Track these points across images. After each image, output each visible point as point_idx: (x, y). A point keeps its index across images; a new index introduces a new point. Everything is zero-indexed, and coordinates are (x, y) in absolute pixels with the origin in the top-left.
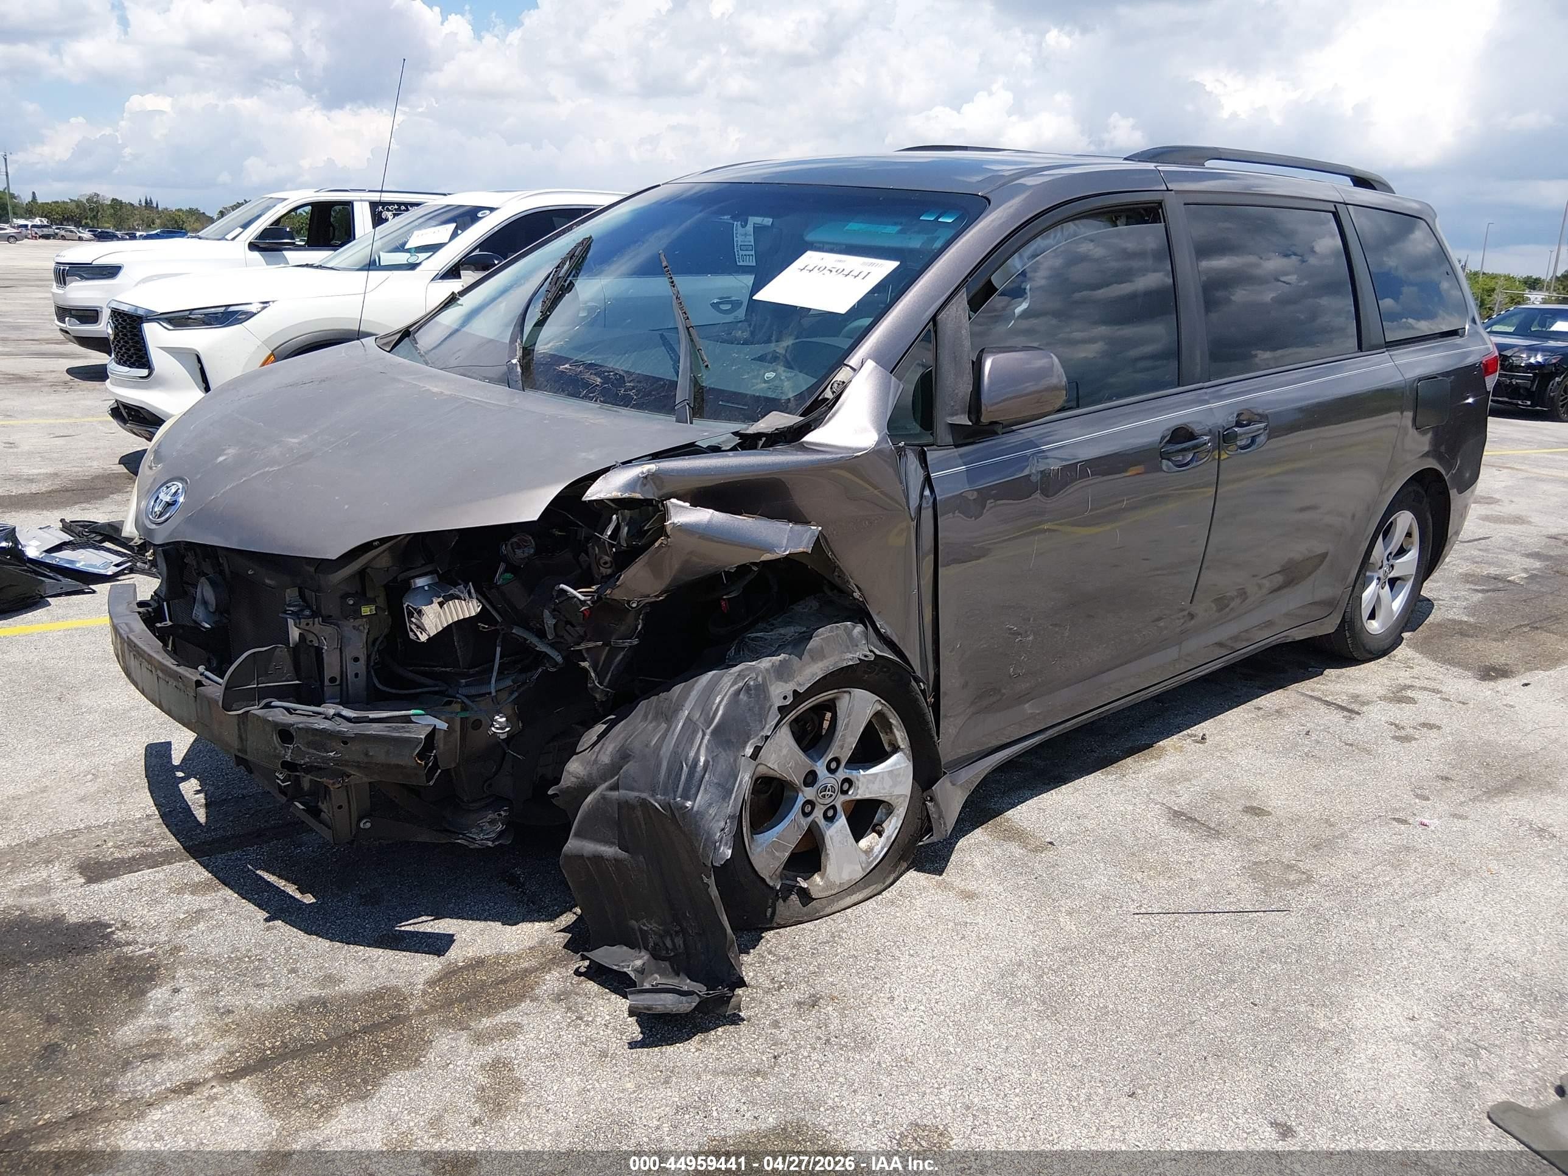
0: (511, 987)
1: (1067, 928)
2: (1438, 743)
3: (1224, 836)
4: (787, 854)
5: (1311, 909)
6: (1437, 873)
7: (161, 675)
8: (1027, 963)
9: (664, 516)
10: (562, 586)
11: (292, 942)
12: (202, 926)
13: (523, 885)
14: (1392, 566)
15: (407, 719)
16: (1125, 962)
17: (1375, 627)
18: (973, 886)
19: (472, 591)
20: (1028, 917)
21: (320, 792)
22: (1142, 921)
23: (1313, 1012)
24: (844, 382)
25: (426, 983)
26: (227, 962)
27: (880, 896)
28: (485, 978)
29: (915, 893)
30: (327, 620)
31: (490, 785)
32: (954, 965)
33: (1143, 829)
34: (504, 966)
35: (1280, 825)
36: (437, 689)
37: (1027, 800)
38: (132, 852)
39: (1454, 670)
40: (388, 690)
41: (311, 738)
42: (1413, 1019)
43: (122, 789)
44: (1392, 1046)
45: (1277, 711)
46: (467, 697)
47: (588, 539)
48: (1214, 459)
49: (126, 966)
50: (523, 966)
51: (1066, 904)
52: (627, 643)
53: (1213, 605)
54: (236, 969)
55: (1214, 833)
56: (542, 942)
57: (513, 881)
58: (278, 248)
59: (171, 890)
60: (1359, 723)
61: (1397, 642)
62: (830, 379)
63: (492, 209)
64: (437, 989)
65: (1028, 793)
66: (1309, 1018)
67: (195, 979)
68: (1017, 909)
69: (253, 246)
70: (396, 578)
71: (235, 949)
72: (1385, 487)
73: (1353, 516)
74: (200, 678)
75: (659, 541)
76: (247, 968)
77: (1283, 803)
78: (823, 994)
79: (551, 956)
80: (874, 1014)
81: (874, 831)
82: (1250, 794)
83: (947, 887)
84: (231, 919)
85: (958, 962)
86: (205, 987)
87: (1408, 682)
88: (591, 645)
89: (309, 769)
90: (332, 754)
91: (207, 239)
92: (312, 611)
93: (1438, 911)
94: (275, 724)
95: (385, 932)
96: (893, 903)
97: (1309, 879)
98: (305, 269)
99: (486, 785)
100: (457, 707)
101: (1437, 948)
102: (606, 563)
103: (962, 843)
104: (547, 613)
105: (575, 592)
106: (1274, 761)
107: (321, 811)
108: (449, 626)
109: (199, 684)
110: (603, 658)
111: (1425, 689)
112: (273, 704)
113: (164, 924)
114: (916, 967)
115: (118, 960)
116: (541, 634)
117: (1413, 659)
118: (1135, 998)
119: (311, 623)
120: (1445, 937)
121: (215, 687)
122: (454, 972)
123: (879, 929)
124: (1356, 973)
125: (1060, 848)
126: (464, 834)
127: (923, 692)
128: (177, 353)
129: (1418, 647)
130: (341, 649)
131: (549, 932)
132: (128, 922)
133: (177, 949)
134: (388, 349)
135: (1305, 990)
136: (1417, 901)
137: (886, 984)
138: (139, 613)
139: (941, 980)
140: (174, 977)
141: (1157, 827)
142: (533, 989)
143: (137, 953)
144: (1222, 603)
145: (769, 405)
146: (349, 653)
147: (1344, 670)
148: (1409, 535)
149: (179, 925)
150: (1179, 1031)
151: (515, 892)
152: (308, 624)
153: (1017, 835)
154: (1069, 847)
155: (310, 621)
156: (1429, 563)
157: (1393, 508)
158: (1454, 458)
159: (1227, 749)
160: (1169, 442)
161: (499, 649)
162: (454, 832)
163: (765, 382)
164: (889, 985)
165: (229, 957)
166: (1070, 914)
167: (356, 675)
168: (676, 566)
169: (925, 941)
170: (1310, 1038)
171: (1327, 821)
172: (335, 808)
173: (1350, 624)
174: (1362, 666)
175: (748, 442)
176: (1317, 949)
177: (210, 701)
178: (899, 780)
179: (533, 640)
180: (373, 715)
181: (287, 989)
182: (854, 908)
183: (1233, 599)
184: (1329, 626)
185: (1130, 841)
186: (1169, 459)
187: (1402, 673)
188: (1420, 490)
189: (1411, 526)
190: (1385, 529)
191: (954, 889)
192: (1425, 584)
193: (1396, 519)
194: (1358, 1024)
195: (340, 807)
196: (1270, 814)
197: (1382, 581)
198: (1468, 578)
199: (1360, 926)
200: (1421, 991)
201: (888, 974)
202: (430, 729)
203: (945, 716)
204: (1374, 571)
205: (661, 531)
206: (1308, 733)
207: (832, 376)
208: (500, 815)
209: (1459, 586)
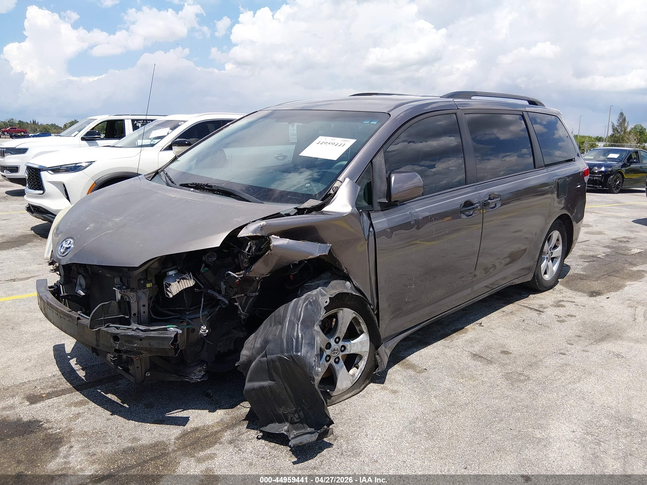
0: (210, 439)
1: (435, 403)
2: (575, 322)
3: (494, 363)
4: (320, 378)
5: (530, 390)
6: (579, 374)
7: (62, 316)
8: (420, 418)
9: (269, 242)
10: (229, 272)
11: (118, 425)
12: (80, 420)
13: (212, 396)
14: (552, 253)
15: (166, 329)
16: (459, 415)
17: (547, 277)
18: (395, 388)
19: (191, 276)
20: (419, 399)
21: (130, 361)
22: (464, 399)
23: (534, 431)
24: (337, 187)
25: (175, 439)
26: (92, 434)
27: (359, 394)
28: (199, 436)
29: (373, 392)
30: (132, 290)
31: (199, 356)
32: (390, 420)
33: (462, 362)
34: (207, 431)
35: (515, 357)
36: (177, 316)
37: (415, 352)
38: (49, 390)
39: (579, 293)
40: (157, 318)
41: (127, 339)
42: (574, 432)
43: (42, 365)
44: (567, 443)
45: (511, 312)
46: (189, 319)
47: (238, 253)
48: (480, 213)
49: (49, 438)
50: (215, 430)
51: (434, 393)
52: (254, 294)
53: (483, 271)
54: (96, 437)
55: (490, 362)
56: (222, 420)
57: (208, 395)
58: (94, 139)
59: (66, 406)
60: (543, 316)
61: (556, 283)
62: (332, 186)
63: (185, 122)
64: (180, 441)
65: (415, 350)
66: (533, 434)
67: (79, 441)
68: (414, 396)
69: (83, 139)
70: (161, 271)
71: (95, 429)
72: (547, 222)
73: (536, 234)
74: (78, 316)
75: (268, 252)
76: (100, 436)
77: (516, 349)
78: (339, 435)
79: (226, 425)
80: (360, 442)
81: (355, 366)
82: (503, 346)
83: (386, 389)
84: (92, 416)
85: (392, 419)
86: (84, 444)
87: (561, 299)
88: (239, 296)
89: (126, 352)
90: (135, 345)
91: (64, 136)
92: (126, 287)
93: (580, 389)
94: (112, 334)
95: (156, 419)
96: (364, 396)
97: (529, 378)
98: (107, 147)
99: (197, 356)
100: (185, 324)
101: (581, 403)
102: (246, 262)
103: (390, 371)
104: (222, 283)
105: (234, 274)
106: (511, 332)
107: (130, 369)
108: (182, 291)
109: (79, 319)
110: (244, 301)
111: (568, 301)
112: (110, 326)
113: (64, 420)
114: (376, 422)
115: (46, 435)
116: (220, 292)
117: (563, 290)
118: (464, 429)
119: (126, 292)
120: (584, 399)
121: (86, 320)
122: (187, 434)
123: (359, 407)
124: (550, 415)
125: (429, 371)
126: (188, 377)
127: (373, 309)
128: (55, 183)
129: (565, 285)
130: (138, 302)
131: (224, 415)
132: (49, 420)
133: (70, 430)
134: (150, 179)
135: (531, 422)
136: (572, 385)
137: (364, 429)
138: (50, 291)
139: (386, 427)
140: (70, 441)
141: (467, 361)
142: (220, 439)
143: (54, 432)
144: (486, 270)
145: (308, 197)
146: (142, 303)
147: (536, 295)
148: (558, 240)
149: (70, 420)
150: (482, 442)
151: (209, 400)
152: (124, 292)
153: (412, 367)
154: (433, 370)
155: (125, 290)
156: (567, 251)
157: (551, 230)
158: (574, 209)
159: (492, 328)
160: (463, 207)
161: (203, 299)
162: (184, 376)
163: (306, 188)
164: (365, 430)
165: (93, 432)
166: (435, 397)
167: (144, 312)
168: (274, 262)
169: (378, 411)
170: (534, 442)
171: (534, 355)
172: (136, 368)
173: (537, 277)
174: (543, 293)
175: (300, 212)
176: (534, 406)
177: (84, 326)
178: (364, 345)
179: (216, 294)
180: (152, 328)
181: (117, 444)
182: (349, 399)
183: (491, 268)
184: (529, 278)
185: (457, 367)
186: (463, 213)
187: (559, 295)
188: (561, 222)
189: (558, 237)
190: (548, 238)
191: (388, 389)
192: (565, 260)
193: (552, 234)
194: (552, 435)
195: (138, 367)
196: (511, 353)
197: (548, 259)
198: (582, 257)
199: (550, 396)
200: (576, 421)
201: (364, 425)
202: (176, 333)
203: (381, 320)
204: (545, 255)
205: (268, 248)
206: (523, 321)
207: (333, 185)
208: (203, 368)
209: (579, 260)
